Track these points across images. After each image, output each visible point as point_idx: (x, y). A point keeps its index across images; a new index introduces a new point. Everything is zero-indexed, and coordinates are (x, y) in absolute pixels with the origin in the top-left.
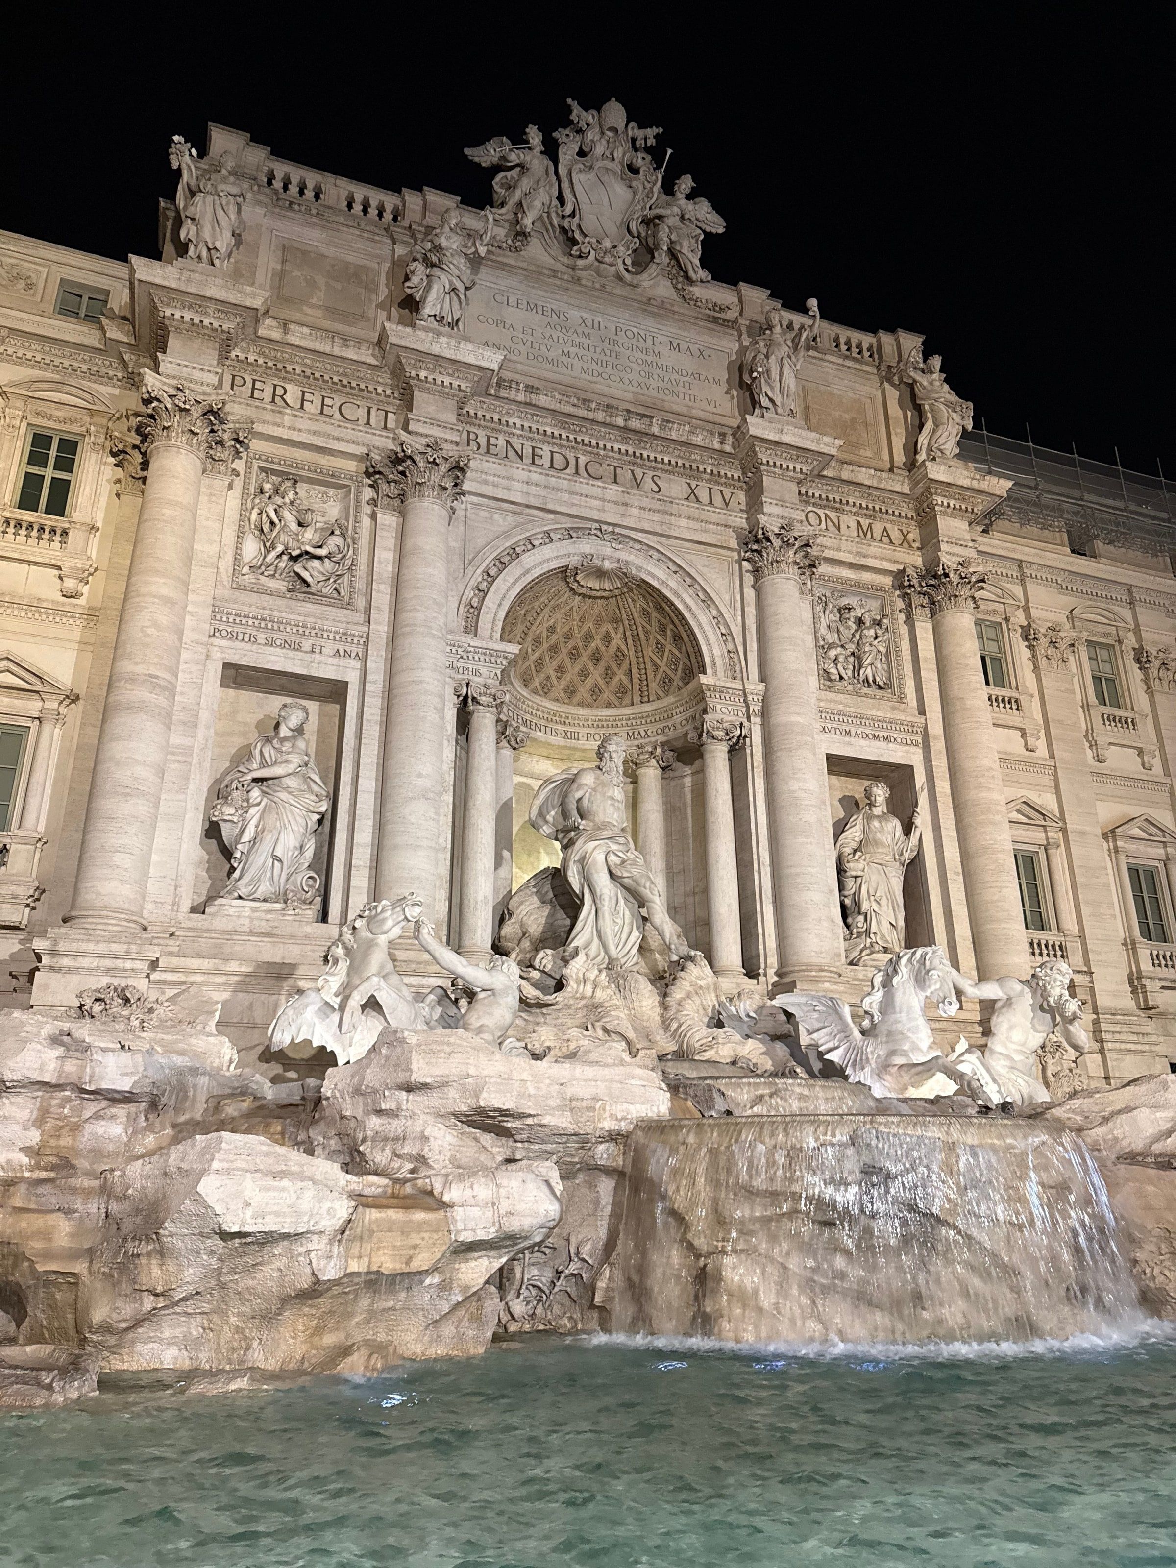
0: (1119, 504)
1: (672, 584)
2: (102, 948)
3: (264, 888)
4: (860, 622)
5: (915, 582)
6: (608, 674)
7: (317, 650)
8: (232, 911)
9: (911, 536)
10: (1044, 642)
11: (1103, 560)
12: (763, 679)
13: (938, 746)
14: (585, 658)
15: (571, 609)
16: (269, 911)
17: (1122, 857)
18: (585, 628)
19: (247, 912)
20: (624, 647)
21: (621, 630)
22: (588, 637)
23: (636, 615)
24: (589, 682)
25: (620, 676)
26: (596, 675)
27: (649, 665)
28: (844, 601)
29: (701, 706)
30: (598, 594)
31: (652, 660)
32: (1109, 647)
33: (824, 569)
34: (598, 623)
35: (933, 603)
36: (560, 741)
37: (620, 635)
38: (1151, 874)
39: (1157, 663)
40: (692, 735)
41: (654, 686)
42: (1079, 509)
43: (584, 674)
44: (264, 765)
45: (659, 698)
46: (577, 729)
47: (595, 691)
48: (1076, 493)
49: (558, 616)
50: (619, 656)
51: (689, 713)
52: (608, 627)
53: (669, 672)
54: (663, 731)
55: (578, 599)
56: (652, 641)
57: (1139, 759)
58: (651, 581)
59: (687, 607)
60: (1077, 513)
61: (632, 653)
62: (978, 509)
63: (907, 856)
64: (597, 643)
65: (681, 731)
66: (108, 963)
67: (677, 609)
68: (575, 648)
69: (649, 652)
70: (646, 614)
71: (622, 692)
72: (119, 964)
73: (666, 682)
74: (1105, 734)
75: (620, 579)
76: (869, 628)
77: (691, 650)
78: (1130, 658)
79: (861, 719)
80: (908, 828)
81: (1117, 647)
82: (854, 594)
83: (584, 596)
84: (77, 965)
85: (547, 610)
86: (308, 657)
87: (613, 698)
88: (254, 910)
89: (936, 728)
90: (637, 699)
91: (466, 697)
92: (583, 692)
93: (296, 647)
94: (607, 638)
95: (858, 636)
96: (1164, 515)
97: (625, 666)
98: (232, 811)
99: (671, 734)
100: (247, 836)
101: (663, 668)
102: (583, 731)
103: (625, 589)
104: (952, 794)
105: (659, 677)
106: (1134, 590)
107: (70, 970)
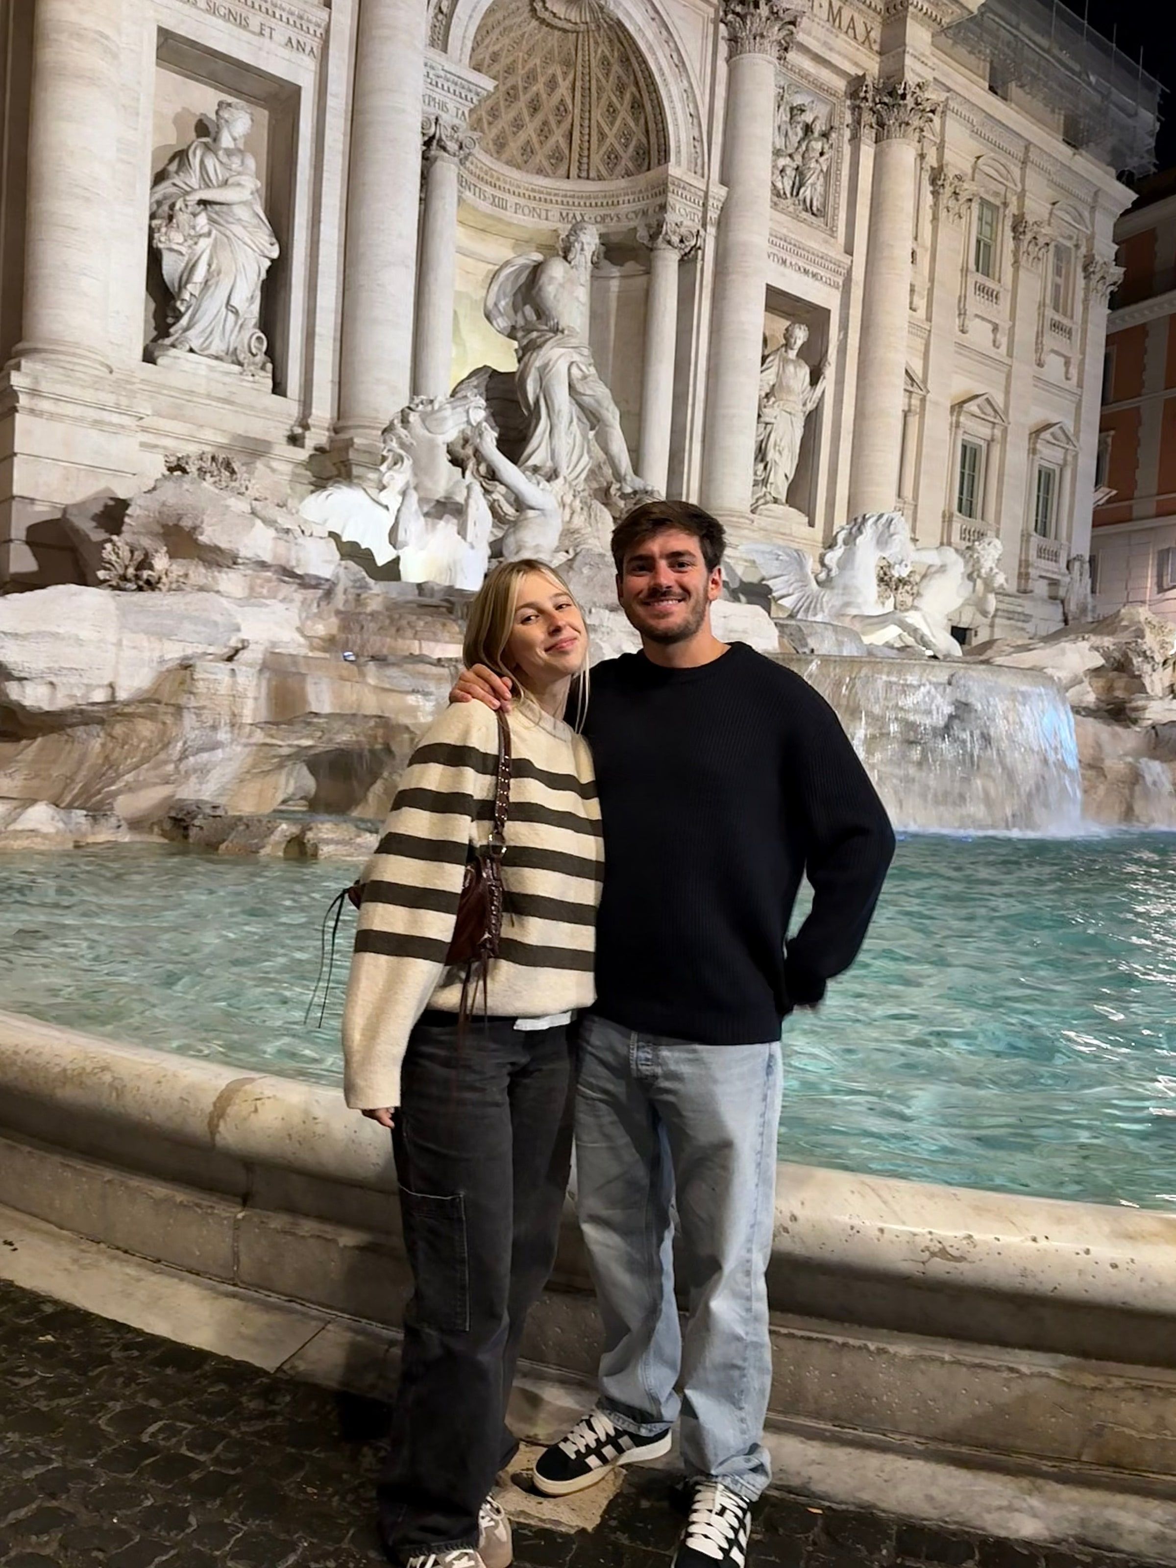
0: (1044, 42)
1: (650, 36)
2: (89, 395)
3: (217, 346)
4: (808, 129)
5: (869, 96)
6: (544, 131)
7: (267, 32)
8: (187, 367)
9: (873, 34)
10: (948, 190)
11: (1013, 105)
12: (724, 181)
13: (857, 293)
14: (522, 104)
15: (523, 36)
16: (228, 373)
17: (961, 432)
18: (530, 65)
19: (203, 371)
20: (569, 101)
21: (571, 77)
22: (531, 77)
23: (593, 61)
24: (522, 136)
25: (558, 137)
26: (530, 131)
27: (594, 133)
28: (798, 100)
29: (659, 200)
30: (560, 24)
31: (599, 125)
32: (994, 208)
33: (792, 56)
34: (547, 60)
35: (881, 124)
36: (485, 206)
37: (568, 83)
38: (975, 453)
39: (1029, 236)
40: (642, 234)
41: (596, 159)
42: (1011, 38)
43: (518, 125)
44: (206, 183)
45: (600, 178)
46: (506, 196)
47: (527, 150)
48: (1014, 19)
49: (506, 41)
50: (561, 110)
51: (638, 206)
52: (557, 69)
53: (617, 147)
54: (603, 218)
55: (534, 23)
56: (604, 102)
57: (991, 336)
58: (628, 25)
59: (660, 69)
60: (1008, 44)
61: (577, 111)
62: (946, 20)
63: (810, 406)
64: (539, 87)
65: (626, 225)
66: (92, 414)
67: (648, 69)
68: (514, 87)
69: (598, 115)
70: (605, 63)
71: (557, 157)
72: (106, 416)
73: (612, 158)
74: (976, 304)
75: (592, 11)
76: (816, 140)
77: (652, 125)
78: (1009, 223)
79: (798, 248)
80: (815, 377)
81: (1001, 210)
82: (809, 92)
83: (543, 21)
84: (60, 411)
85: (497, 31)
86: (256, 40)
87: (545, 163)
88: (211, 368)
89: (858, 274)
90: (574, 172)
91: (433, 137)
92: (514, 147)
93: (242, 23)
94: (552, 84)
95: (804, 147)
96: (1077, 68)
97: (566, 125)
98: (181, 239)
99: (613, 226)
100: (200, 274)
101: (611, 139)
102: (512, 200)
103: (593, 26)
104: (860, 349)
105: (604, 149)
106: (1032, 149)
107: (52, 416)
